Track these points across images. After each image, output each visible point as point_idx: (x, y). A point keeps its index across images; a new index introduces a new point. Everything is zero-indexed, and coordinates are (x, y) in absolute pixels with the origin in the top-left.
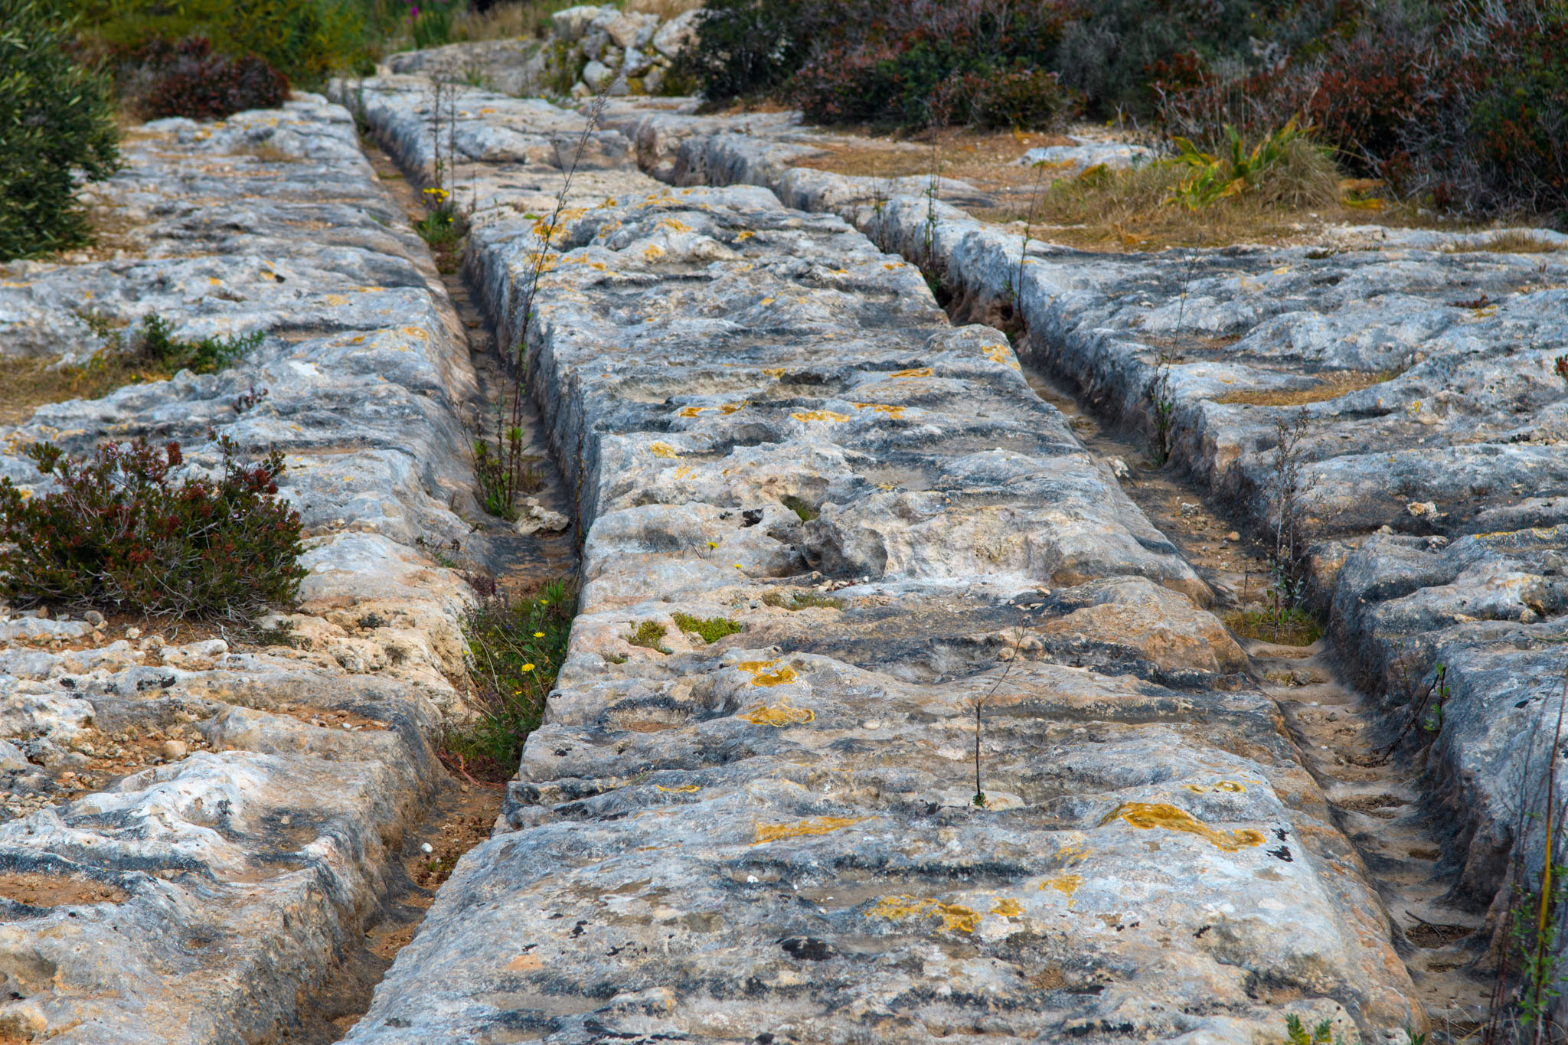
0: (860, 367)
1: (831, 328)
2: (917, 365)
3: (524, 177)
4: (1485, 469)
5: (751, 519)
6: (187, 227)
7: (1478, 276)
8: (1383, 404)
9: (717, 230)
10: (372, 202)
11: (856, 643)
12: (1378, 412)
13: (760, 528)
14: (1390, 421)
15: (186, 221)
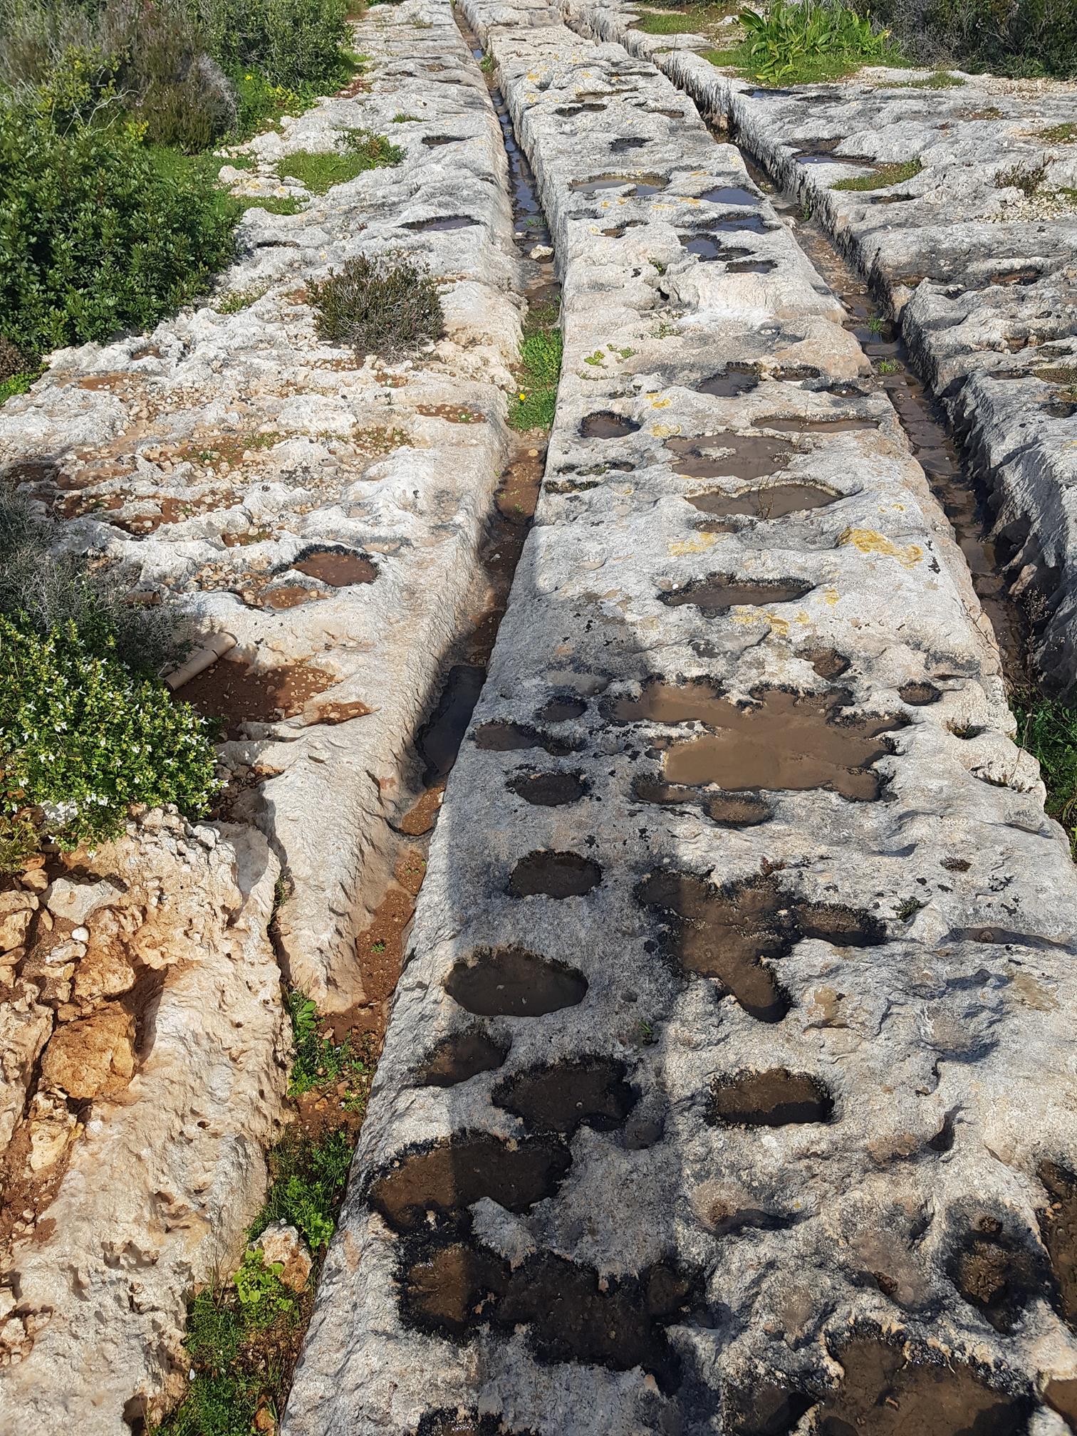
0: (676, 169)
1: (658, 138)
2: (700, 167)
3: (518, 34)
4: (967, 240)
5: (637, 273)
6: (387, 74)
7: (940, 108)
8: (911, 192)
9: (604, 77)
10: (459, 51)
11: (693, 365)
12: (908, 197)
13: (640, 278)
14: (916, 201)
15: (386, 70)
